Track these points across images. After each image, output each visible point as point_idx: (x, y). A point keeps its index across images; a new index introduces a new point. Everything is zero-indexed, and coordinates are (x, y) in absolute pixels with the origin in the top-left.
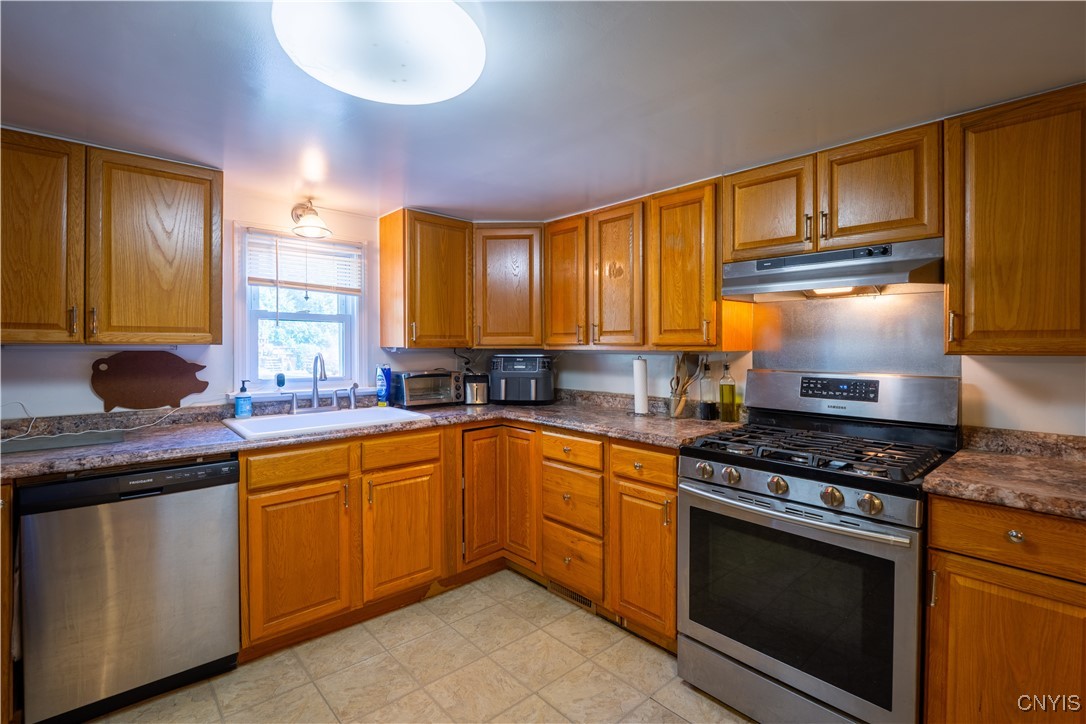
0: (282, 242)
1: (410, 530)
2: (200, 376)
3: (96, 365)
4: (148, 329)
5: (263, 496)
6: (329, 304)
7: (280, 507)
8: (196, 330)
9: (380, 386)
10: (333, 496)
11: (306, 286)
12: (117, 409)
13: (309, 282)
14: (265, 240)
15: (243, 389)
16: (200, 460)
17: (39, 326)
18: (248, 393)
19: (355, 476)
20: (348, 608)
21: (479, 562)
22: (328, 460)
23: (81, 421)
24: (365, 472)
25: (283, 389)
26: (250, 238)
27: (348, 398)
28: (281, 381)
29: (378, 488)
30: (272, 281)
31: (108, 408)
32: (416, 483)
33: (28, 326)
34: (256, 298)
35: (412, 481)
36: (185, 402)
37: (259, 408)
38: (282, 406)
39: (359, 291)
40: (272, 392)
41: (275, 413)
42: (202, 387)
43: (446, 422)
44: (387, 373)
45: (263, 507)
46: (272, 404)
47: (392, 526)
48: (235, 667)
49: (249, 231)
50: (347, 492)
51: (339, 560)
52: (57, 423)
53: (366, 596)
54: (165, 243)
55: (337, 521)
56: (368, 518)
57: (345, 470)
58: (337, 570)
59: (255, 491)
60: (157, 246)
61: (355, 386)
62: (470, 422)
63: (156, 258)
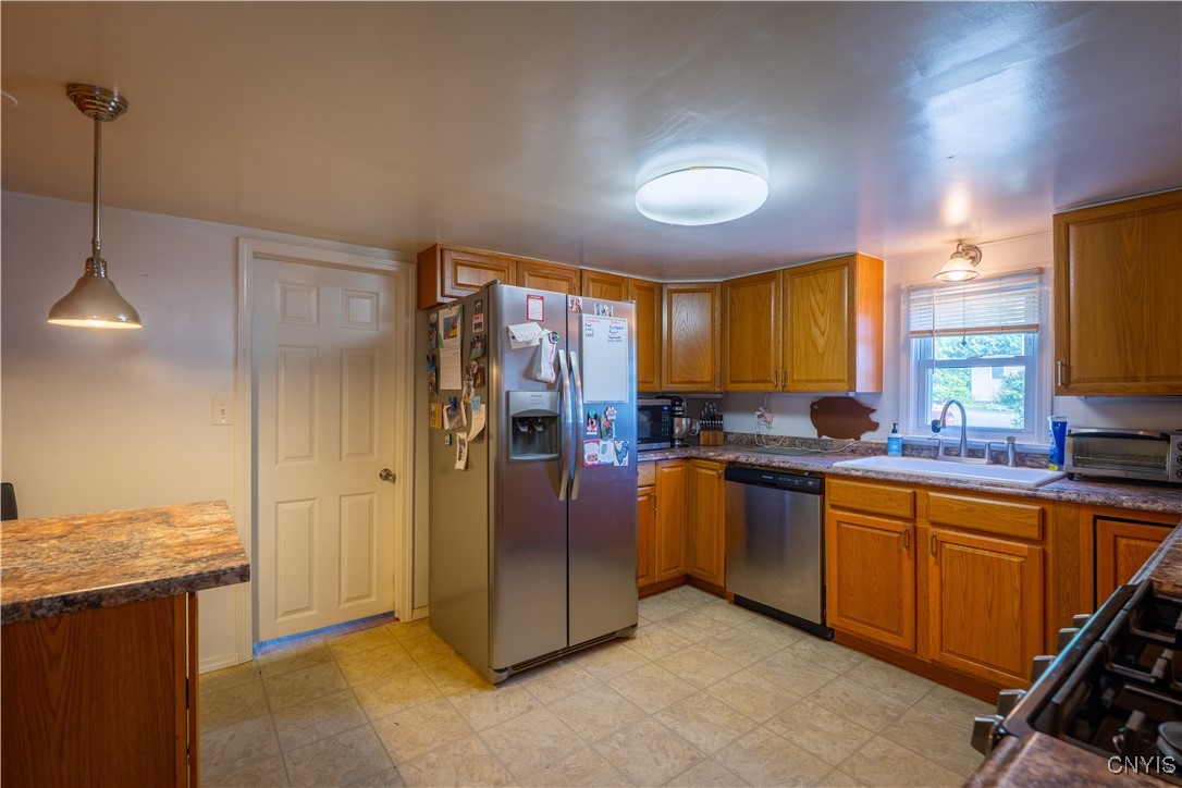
0: (936, 292)
1: (990, 611)
2: (874, 417)
3: (812, 405)
4: (811, 381)
5: (839, 512)
7: (850, 527)
8: (838, 381)
9: (1047, 444)
10: (896, 535)
11: (964, 331)
12: (824, 437)
13: (967, 326)
14: (924, 295)
15: (894, 431)
16: (806, 474)
17: (765, 381)
18: (898, 435)
19: (922, 524)
22: (890, 499)
23: (804, 441)
24: (934, 524)
25: (939, 436)
26: (913, 296)
27: (1005, 453)
28: (936, 428)
29: (947, 546)
30: (931, 332)
31: (820, 436)
32: (1000, 560)
33: (761, 382)
35: (994, 555)
37: (908, 449)
38: (935, 451)
39: (1036, 326)
40: (926, 436)
41: (931, 458)
42: (874, 427)
44: (1060, 430)
45: (839, 522)
46: (929, 448)
47: (964, 595)
48: (829, 640)
49: (912, 289)
50: (913, 537)
51: (901, 600)
52: (793, 441)
53: (931, 652)
54: (820, 320)
55: (900, 562)
56: (934, 572)
57: (908, 513)
58: (900, 608)
59: (834, 507)
60: (817, 324)
61: (1011, 439)
62: (1104, 506)
63: (815, 331)
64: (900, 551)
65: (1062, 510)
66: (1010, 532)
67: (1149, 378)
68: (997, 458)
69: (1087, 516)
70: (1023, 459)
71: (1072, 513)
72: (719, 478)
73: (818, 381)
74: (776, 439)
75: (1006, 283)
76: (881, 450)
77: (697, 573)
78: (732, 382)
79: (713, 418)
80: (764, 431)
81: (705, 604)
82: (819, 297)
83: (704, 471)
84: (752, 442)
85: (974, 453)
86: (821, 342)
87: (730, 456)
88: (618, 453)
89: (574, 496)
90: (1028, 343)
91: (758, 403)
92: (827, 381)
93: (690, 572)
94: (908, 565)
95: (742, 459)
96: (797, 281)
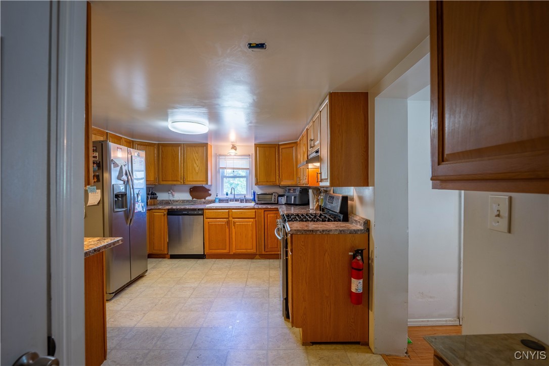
0: (227, 157)
1: (246, 237)
2: (210, 192)
3: (190, 189)
4: (194, 181)
5: (208, 220)
6: (243, 173)
7: (212, 223)
8: (203, 181)
9: (252, 197)
10: (224, 223)
11: (234, 168)
12: (194, 199)
14: (223, 157)
15: (216, 196)
17: (176, 181)
18: (218, 197)
19: (230, 219)
20: (229, 253)
21: (271, 253)
22: (223, 214)
23: (188, 201)
24: (233, 218)
25: (228, 197)
26: (220, 157)
28: (227, 195)
29: (237, 223)
30: (225, 168)
32: (248, 224)
33: (174, 181)
34: (224, 172)
36: (207, 198)
37: (221, 201)
38: (227, 201)
39: (248, 169)
40: (225, 197)
42: (210, 195)
43: (257, 207)
44: (254, 194)
45: (208, 222)
46: (225, 200)
47: (241, 234)
48: (205, 259)
49: (220, 155)
50: (228, 223)
51: (226, 240)
52: (183, 201)
53: (233, 251)
54: (197, 162)
55: (225, 230)
56: (234, 230)
57: (227, 217)
58: (226, 242)
59: (207, 218)
60: (195, 163)
61: (245, 196)
62: (266, 208)
63: (195, 165)
64: (225, 227)
65: (259, 210)
66: (250, 217)
67: (270, 182)
68: (242, 201)
69: (263, 211)
70: (247, 201)
71: (260, 211)
72: (164, 215)
73: (196, 181)
74: (177, 201)
75: (243, 157)
76: (214, 202)
77: (155, 252)
78: (162, 181)
79: (154, 194)
80: (171, 198)
81: (160, 261)
82: (196, 155)
83: (157, 214)
84: (168, 203)
85: (236, 200)
86: (197, 169)
87: (169, 207)
88: (142, 207)
89: (131, 224)
90: (246, 172)
91: (169, 189)
92: (199, 181)
93: (151, 253)
94: (227, 230)
95: (174, 207)
96: (188, 148)
